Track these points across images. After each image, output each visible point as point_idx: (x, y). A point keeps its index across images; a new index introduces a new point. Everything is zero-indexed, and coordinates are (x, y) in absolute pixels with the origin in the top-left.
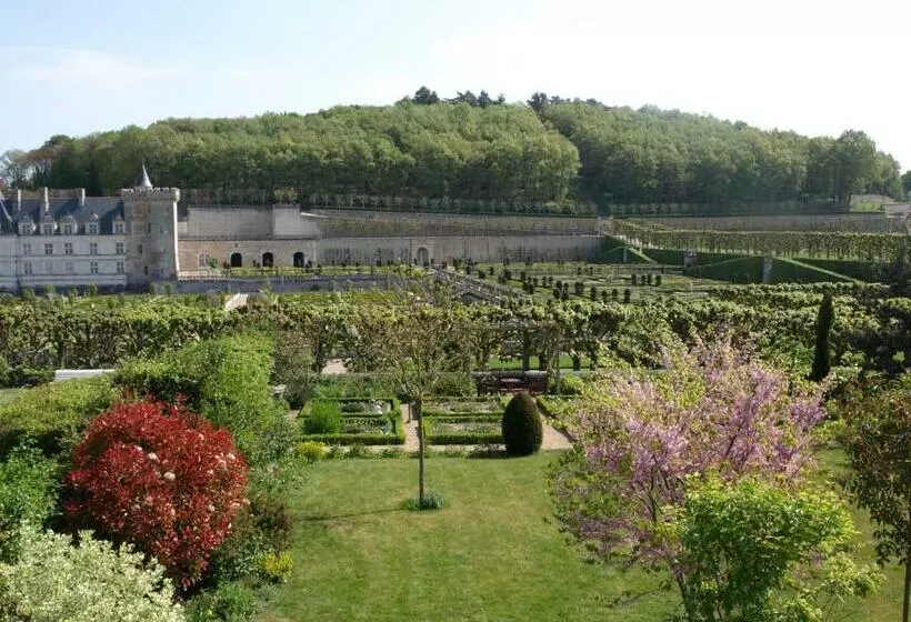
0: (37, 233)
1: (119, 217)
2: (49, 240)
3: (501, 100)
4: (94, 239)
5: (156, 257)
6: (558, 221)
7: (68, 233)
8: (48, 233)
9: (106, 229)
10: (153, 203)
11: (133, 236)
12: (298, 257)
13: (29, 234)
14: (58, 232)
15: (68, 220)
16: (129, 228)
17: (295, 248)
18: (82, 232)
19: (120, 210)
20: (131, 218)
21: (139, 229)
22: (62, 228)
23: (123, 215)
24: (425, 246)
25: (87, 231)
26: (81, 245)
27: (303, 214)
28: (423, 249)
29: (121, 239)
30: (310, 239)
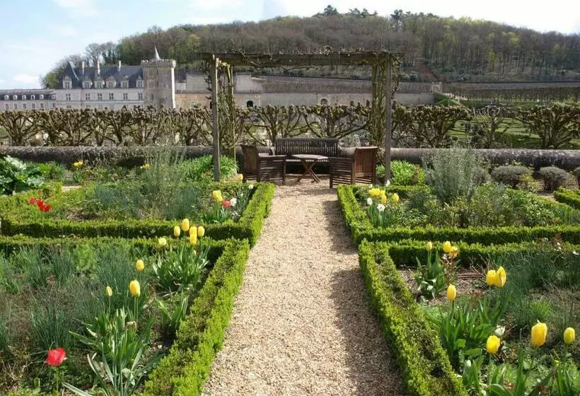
0: (93, 87)
1: (139, 77)
2: (99, 91)
3: (376, 13)
4: (126, 91)
5: (161, 101)
6: (408, 84)
7: (111, 87)
8: (99, 87)
9: (132, 85)
10: (159, 69)
11: (148, 89)
12: (250, 103)
13: (88, 88)
14: (105, 87)
15: (110, 79)
16: (146, 85)
17: (248, 98)
18: (118, 86)
19: (141, 74)
20: (147, 78)
21: (151, 84)
22: (107, 84)
23: (142, 76)
24: (326, 98)
25: (122, 86)
26: (119, 94)
27: (253, 78)
28: (325, 100)
29: (141, 91)
30: (257, 93)
